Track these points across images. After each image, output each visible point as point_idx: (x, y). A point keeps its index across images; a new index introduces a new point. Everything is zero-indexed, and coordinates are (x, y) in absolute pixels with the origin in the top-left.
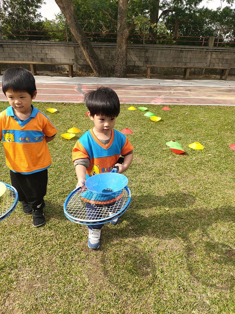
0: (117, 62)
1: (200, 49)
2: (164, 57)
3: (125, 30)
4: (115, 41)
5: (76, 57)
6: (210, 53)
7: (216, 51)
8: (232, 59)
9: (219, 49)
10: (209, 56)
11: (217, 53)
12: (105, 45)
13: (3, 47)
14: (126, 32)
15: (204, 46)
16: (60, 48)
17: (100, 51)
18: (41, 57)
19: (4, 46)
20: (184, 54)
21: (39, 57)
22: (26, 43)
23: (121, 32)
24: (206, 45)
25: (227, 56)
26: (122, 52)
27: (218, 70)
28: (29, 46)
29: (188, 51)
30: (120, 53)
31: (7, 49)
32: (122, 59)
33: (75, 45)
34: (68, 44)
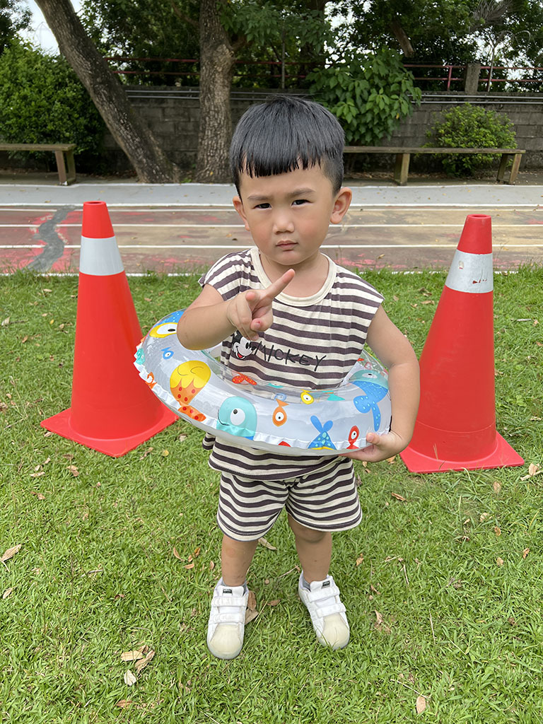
0: (203, 139)
1: (441, 99)
3: (220, 47)
4: (197, 81)
7: (485, 105)
8: (529, 125)
9: (493, 99)
12: (175, 94)
14: (223, 53)
17: (160, 111)
23: (209, 55)
24: (460, 87)
25: (517, 116)
26: (215, 111)
30: (209, 112)
32: (216, 130)
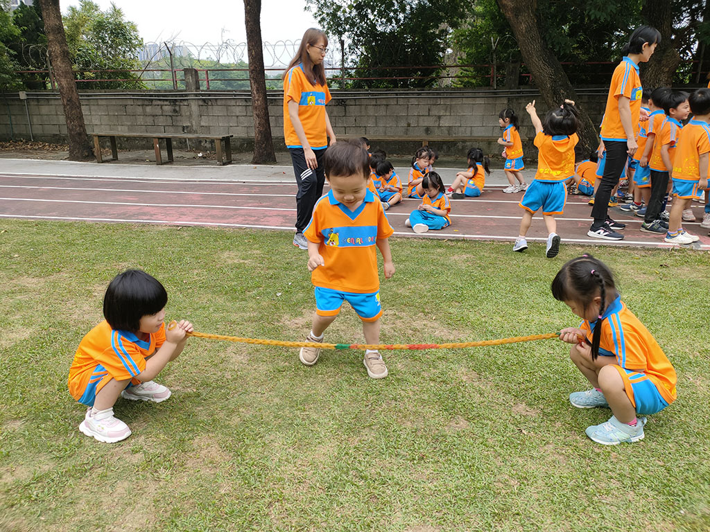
13: (345, 105)
16: (474, 103)
18: (426, 124)
19: (348, 102)
21: (421, 124)
22: (397, 94)
28: (401, 101)
31: (353, 110)
33: (512, 93)
34: (495, 93)
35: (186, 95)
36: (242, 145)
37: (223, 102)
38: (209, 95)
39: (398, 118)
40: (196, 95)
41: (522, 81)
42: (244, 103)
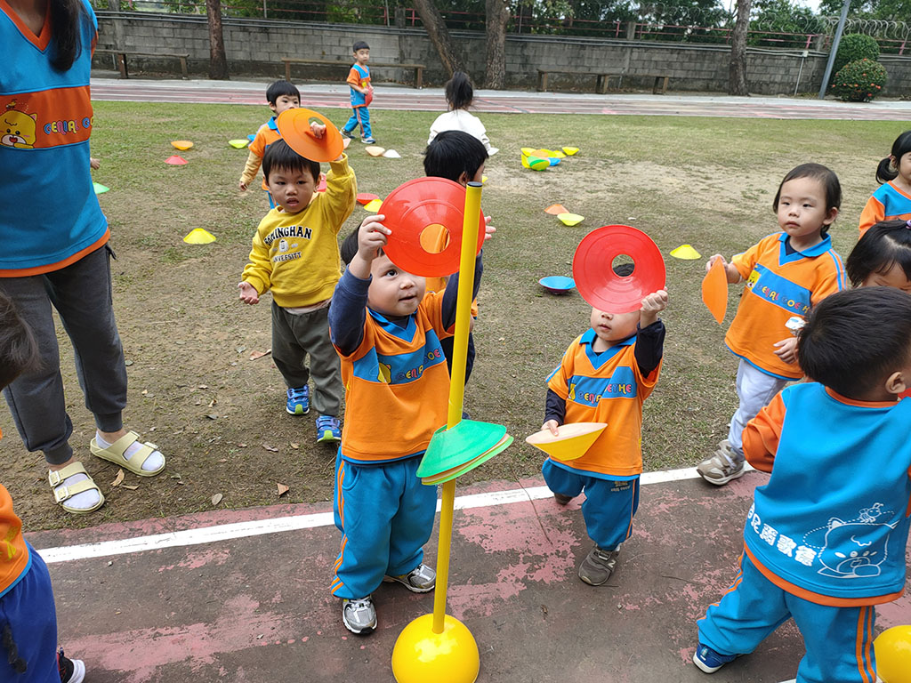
1: (613, 43)
2: (554, 57)
4: (482, 28)
5: (402, 53)
6: (629, 51)
7: (638, 48)
8: (664, 61)
9: (644, 44)
10: (628, 55)
11: (640, 50)
13: (268, 33)
15: (619, 37)
18: (337, 53)
19: (270, 30)
20: (587, 52)
21: (334, 53)
22: (312, 26)
23: (497, 14)
24: (622, 36)
25: (657, 55)
26: (499, 47)
27: (642, 81)
28: (316, 33)
29: (594, 46)
30: (496, 48)
31: (275, 38)
33: (401, 31)
34: (389, 31)
35: (109, 15)
36: (169, 65)
37: (150, 23)
38: (135, 16)
39: (314, 47)
40: (120, 15)
41: (408, 22)
42: (172, 26)
